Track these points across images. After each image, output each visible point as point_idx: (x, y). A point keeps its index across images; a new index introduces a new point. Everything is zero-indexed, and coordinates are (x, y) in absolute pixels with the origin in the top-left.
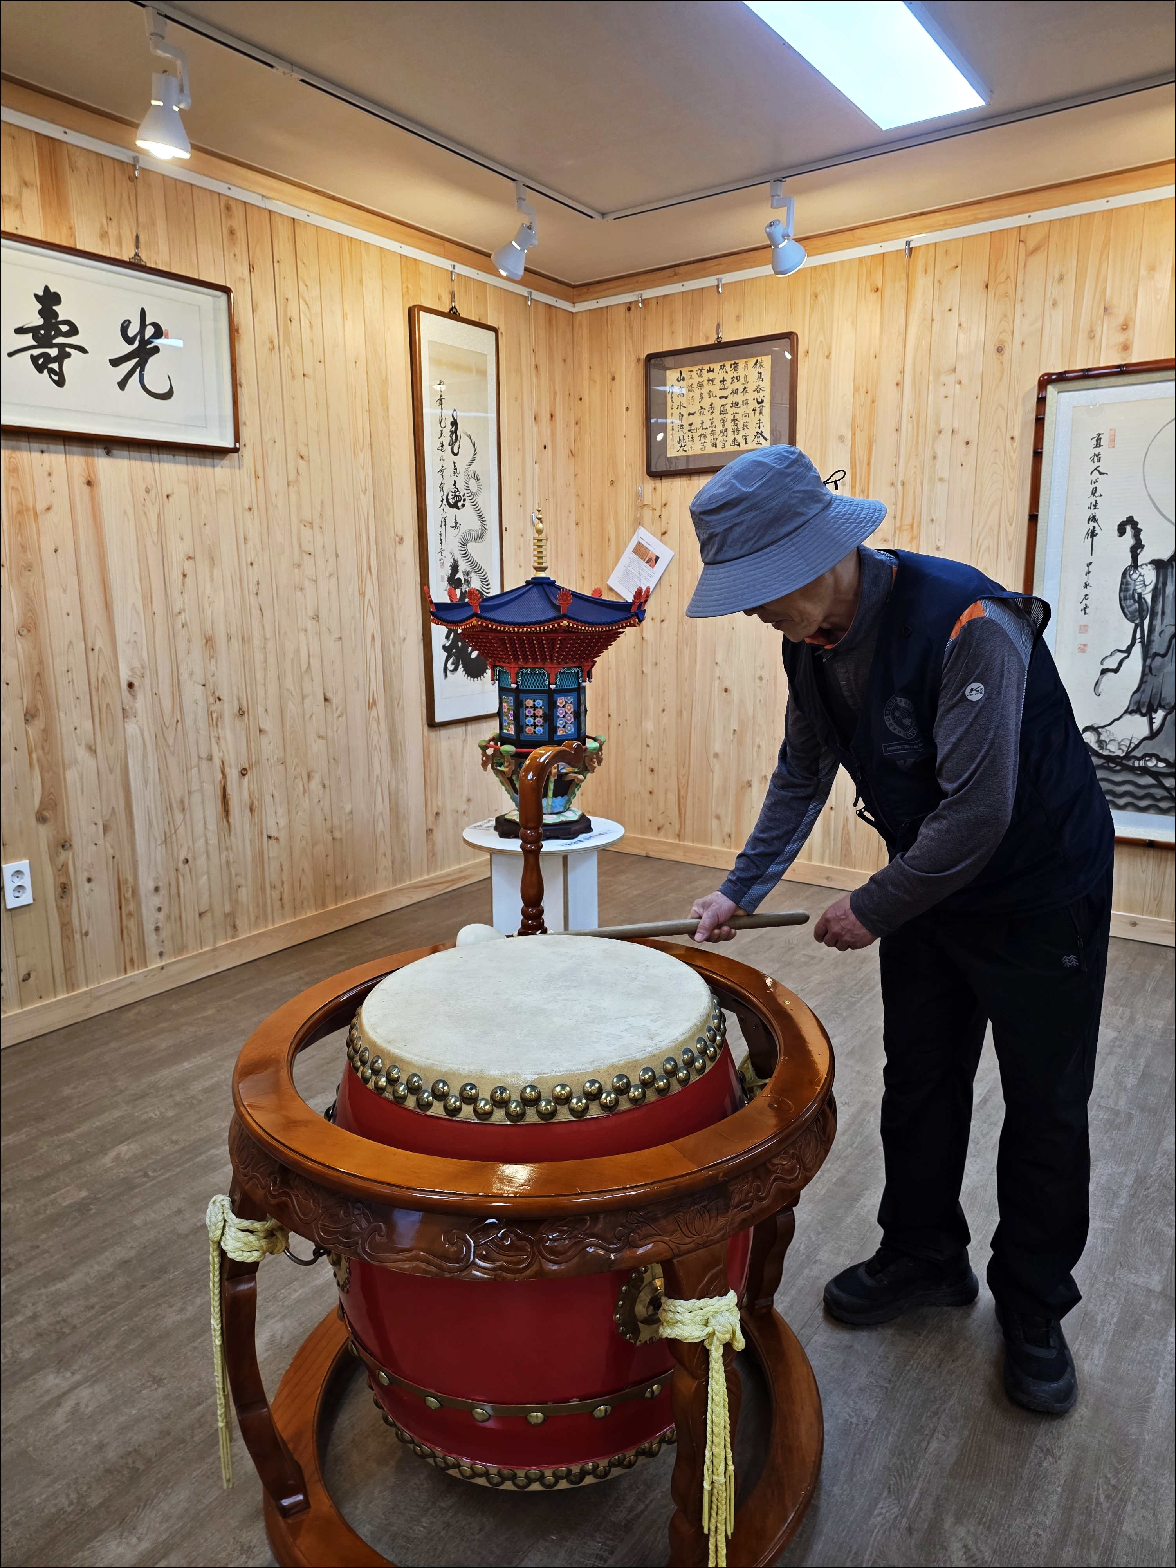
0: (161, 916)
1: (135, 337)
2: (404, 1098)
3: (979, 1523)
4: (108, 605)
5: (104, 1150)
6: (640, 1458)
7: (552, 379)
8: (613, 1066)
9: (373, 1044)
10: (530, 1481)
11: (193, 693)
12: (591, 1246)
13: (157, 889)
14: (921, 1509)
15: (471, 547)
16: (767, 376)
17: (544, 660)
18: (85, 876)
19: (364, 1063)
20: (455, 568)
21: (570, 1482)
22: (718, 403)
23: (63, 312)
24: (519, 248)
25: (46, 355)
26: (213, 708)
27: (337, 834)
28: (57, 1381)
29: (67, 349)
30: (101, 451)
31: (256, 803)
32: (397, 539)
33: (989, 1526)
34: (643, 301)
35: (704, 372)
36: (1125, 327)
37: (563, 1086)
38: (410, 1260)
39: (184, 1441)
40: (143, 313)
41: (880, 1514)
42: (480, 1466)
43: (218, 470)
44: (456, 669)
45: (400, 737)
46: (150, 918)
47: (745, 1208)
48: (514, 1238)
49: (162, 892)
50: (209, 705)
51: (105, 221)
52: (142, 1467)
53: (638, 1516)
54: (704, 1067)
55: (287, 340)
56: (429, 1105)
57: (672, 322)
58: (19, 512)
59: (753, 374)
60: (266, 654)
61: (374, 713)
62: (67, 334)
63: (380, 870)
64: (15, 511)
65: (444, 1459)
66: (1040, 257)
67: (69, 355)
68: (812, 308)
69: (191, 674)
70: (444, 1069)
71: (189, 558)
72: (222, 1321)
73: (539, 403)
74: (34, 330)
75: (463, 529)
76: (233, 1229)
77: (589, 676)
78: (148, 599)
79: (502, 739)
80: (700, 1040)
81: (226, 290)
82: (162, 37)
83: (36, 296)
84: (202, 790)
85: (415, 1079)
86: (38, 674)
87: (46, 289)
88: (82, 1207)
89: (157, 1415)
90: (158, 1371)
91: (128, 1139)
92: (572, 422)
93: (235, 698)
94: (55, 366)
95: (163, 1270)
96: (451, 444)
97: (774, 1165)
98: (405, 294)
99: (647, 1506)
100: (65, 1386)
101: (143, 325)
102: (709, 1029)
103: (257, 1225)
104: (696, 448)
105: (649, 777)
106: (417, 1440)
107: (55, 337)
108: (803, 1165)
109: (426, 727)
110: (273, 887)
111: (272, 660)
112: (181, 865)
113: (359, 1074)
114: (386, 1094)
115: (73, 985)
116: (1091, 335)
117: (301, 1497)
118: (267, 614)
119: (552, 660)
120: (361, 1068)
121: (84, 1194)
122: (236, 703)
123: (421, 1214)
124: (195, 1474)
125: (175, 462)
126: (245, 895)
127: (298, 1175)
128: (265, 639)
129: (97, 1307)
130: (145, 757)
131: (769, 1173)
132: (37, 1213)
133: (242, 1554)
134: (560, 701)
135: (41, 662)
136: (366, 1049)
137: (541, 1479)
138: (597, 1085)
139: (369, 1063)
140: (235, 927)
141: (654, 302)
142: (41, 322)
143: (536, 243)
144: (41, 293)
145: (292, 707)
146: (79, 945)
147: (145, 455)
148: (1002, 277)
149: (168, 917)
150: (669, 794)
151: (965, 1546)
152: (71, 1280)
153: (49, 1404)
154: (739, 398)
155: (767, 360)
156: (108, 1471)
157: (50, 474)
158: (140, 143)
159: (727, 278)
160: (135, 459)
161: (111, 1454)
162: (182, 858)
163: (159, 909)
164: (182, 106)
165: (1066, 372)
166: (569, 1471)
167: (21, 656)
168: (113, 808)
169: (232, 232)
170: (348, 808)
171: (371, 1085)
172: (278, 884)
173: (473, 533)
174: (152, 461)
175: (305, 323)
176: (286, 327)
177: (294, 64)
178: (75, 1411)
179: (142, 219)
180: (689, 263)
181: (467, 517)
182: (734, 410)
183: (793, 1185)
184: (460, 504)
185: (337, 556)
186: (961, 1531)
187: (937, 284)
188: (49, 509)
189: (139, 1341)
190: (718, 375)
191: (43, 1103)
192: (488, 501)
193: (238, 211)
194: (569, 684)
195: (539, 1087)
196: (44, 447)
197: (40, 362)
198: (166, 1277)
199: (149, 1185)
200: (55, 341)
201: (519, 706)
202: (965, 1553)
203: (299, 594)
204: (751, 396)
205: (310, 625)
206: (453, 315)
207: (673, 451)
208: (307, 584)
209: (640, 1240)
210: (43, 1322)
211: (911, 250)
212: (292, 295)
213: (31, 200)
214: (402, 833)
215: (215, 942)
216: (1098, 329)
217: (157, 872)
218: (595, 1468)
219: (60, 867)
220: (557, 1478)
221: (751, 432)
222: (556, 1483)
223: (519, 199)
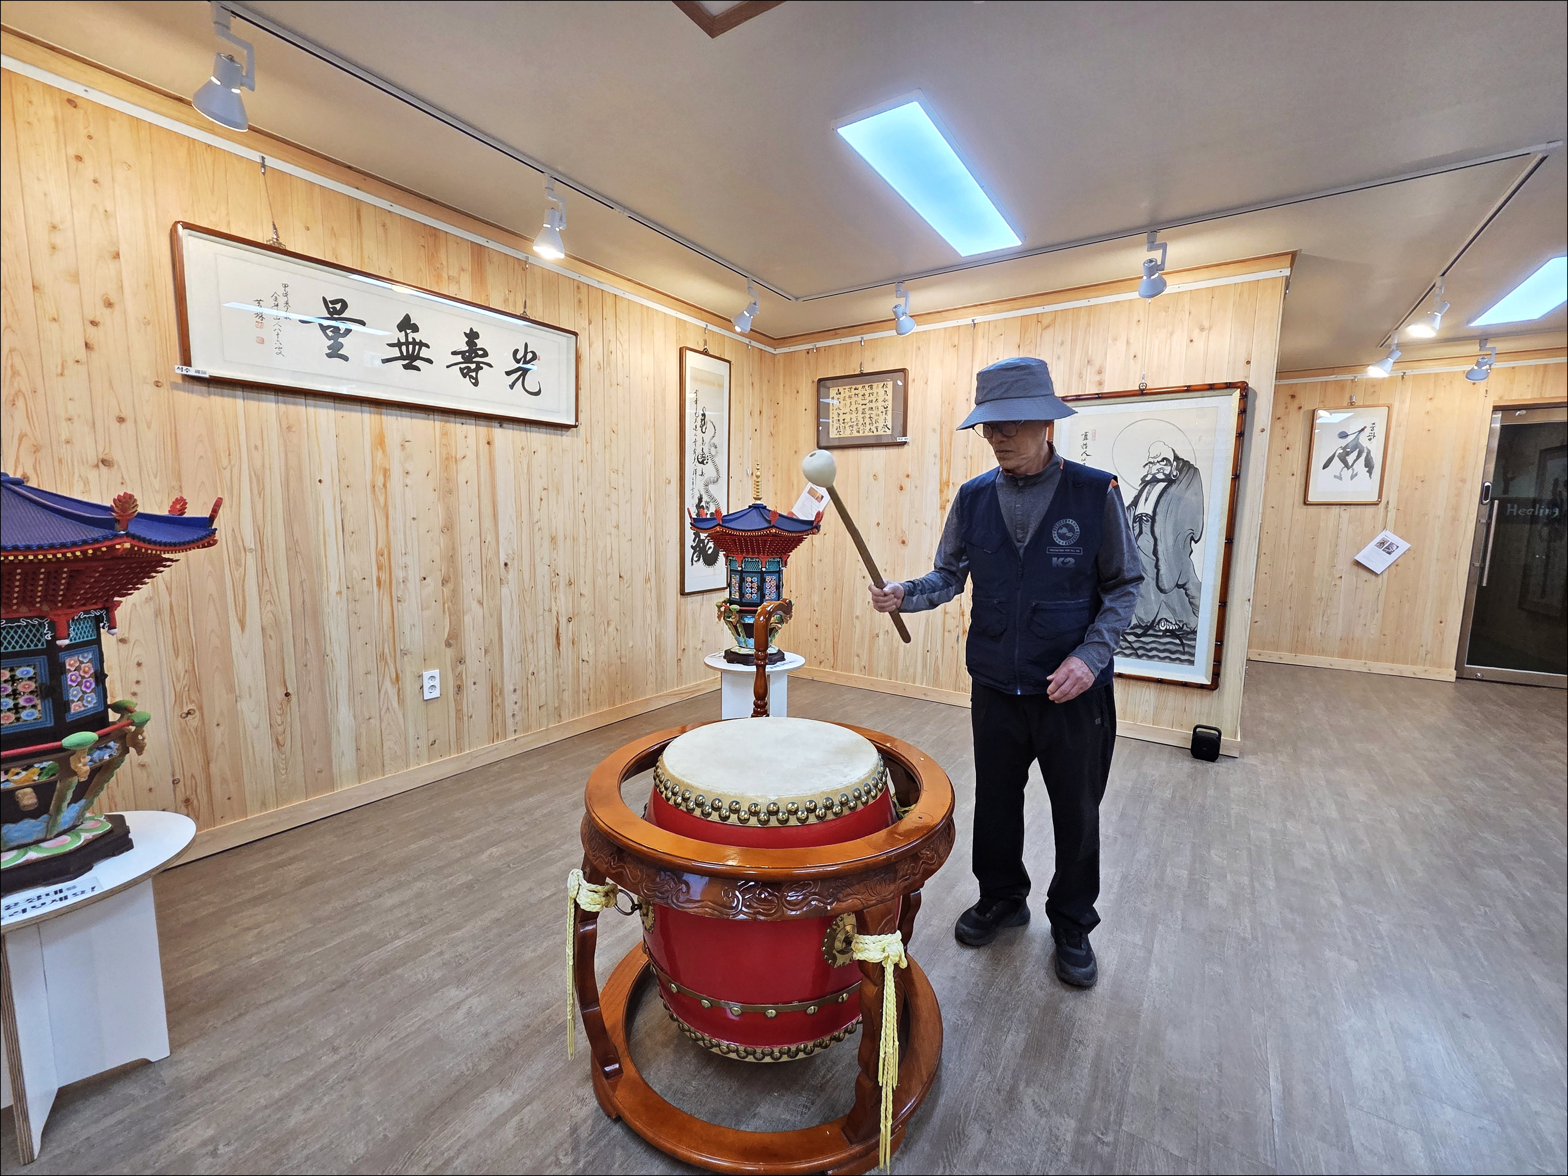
0: (516, 707)
1: (521, 359)
2: (693, 810)
3: (1041, 1086)
4: (495, 516)
5: (482, 851)
6: (833, 1042)
7: (761, 391)
8: (823, 792)
9: (673, 777)
10: (764, 1055)
11: (542, 570)
12: (814, 900)
13: (515, 690)
14: (1004, 1078)
15: (711, 487)
16: (890, 392)
17: (759, 553)
18: (473, 680)
19: (666, 789)
20: (700, 500)
21: (789, 1056)
22: (860, 408)
23: (480, 343)
24: (748, 315)
25: (468, 368)
26: (554, 580)
27: (623, 660)
28: (457, 993)
29: (481, 365)
30: (497, 425)
31: (576, 639)
32: (667, 481)
33: (1047, 1088)
34: (817, 348)
35: (853, 390)
36: (1100, 372)
37: (793, 804)
38: (702, 907)
39: (539, 1031)
40: (526, 346)
41: (979, 1081)
42: (733, 1046)
43: (564, 437)
44: (699, 560)
45: (663, 600)
46: (510, 708)
47: (906, 880)
48: (767, 895)
49: (518, 692)
50: (551, 578)
51: (507, 292)
52: (513, 1048)
53: (828, 1081)
54: (876, 795)
55: (609, 364)
56: (709, 814)
57: (833, 361)
58: (447, 459)
59: (881, 391)
60: (586, 548)
61: (648, 586)
62: (481, 356)
63: (648, 683)
64: (444, 457)
65: (710, 1041)
66: (1050, 331)
67: (482, 368)
68: (917, 355)
69: (542, 559)
70: (719, 792)
71: (545, 489)
72: (574, 950)
73: (753, 405)
74: (462, 353)
75: (706, 476)
76: (585, 890)
77: (786, 564)
78: (519, 514)
79: (731, 602)
80: (874, 779)
81: (575, 334)
82: (553, 190)
83: (465, 333)
84: (544, 630)
85: (701, 798)
86: (451, 556)
87: (471, 329)
88: (469, 886)
89: (521, 1015)
90: (521, 988)
91: (496, 844)
92: (772, 416)
93: (567, 575)
94: (474, 374)
95: (522, 925)
96: (701, 427)
97: (922, 854)
98: (678, 340)
99: (834, 1075)
100: (462, 995)
101: (526, 353)
102: (879, 773)
103: (599, 888)
104: (847, 433)
105: (815, 630)
106: (692, 1029)
107: (475, 357)
108: (939, 856)
109: (679, 595)
110: (584, 692)
111: (590, 553)
112: (530, 675)
113: (663, 796)
114: (681, 807)
115: (461, 749)
116: (1080, 376)
117: (617, 1066)
118: (589, 524)
119: (764, 553)
120: (665, 792)
121: (470, 877)
122: (567, 577)
123: (707, 878)
124: (547, 1052)
125: (540, 432)
126: (567, 696)
127: (630, 854)
128: (587, 539)
129: (481, 948)
130: (512, 608)
131: (920, 858)
132: (441, 889)
133: (578, 1103)
134: (768, 578)
135: (454, 549)
136: (668, 780)
137: (771, 1054)
138: (814, 804)
139: (670, 789)
140: (560, 715)
141: (823, 349)
142: (467, 348)
143: (758, 313)
144: (468, 332)
145: (600, 581)
146: (466, 725)
147: (523, 428)
148: (1028, 342)
149: (521, 708)
150: (827, 640)
151: (1033, 1101)
152: (464, 930)
153: (453, 1007)
154: (873, 405)
155: (890, 384)
156: (492, 1050)
157: (466, 437)
158: (535, 248)
159: (867, 337)
160: (517, 430)
161: (493, 1039)
162: (531, 671)
163: (516, 703)
164: (561, 228)
165: (1066, 397)
166: (789, 1049)
167: (442, 544)
168: (491, 640)
169: (580, 301)
170: (630, 645)
171: (671, 802)
172: (587, 690)
173: (712, 479)
174: (526, 431)
175: (620, 355)
176: (608, 356)
177: (625, 208)
178: (469, 1012)
179: (528, 292)
180: (845, 328)
181: (709, 470)
182: (870, 412)
183: (933, 867)
184: (705, 462)
185: (631, 490)
186: (1030, 1091)
187: (990, 344)
188: (464, 457)
189: (508, 968)
190: (861, 391)
191: (442, 821)
192: (722, 461)
193: (584, 290)
194: (773, 568)
195: (779, 804)
196: (464, 421)
197: (465, 371)
198: (523, 930)
199: (510, 873)
200: (474, 360)
201: (742, 581)
202: (1034, 1105)
203: (608, 512)
204: (880, 404)
205: (614, 531)
206: (705, 353)
207: (833, 434)
208: (613, 507)
209: (844, 897)
210: (447, 956)
211: (975, 324)
212: (613, 339)
213: (465, 278)
214: (662, 660)
215: (548, 726)
216: (1085, 372)
217: (516, 680)
218: (805, 1047)
219: (457, 674)
220: (782, 1053)
221: (881, 425)
222: (781, 1057)
223: (749, 288)
